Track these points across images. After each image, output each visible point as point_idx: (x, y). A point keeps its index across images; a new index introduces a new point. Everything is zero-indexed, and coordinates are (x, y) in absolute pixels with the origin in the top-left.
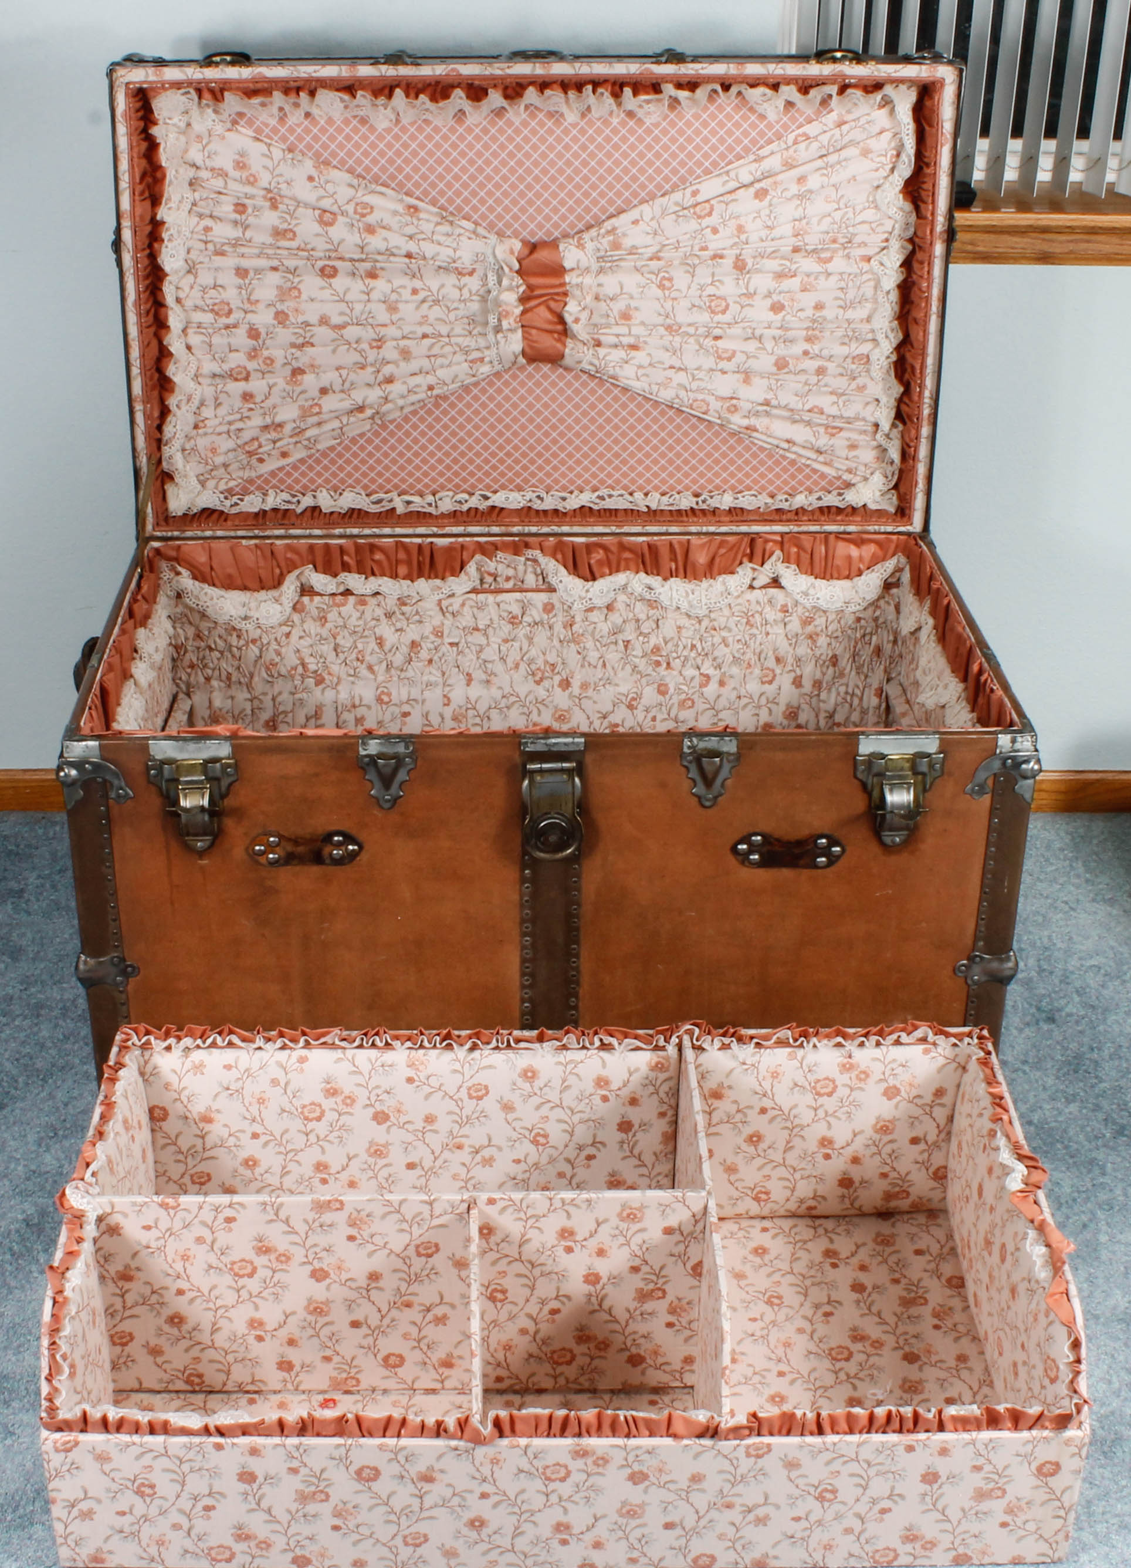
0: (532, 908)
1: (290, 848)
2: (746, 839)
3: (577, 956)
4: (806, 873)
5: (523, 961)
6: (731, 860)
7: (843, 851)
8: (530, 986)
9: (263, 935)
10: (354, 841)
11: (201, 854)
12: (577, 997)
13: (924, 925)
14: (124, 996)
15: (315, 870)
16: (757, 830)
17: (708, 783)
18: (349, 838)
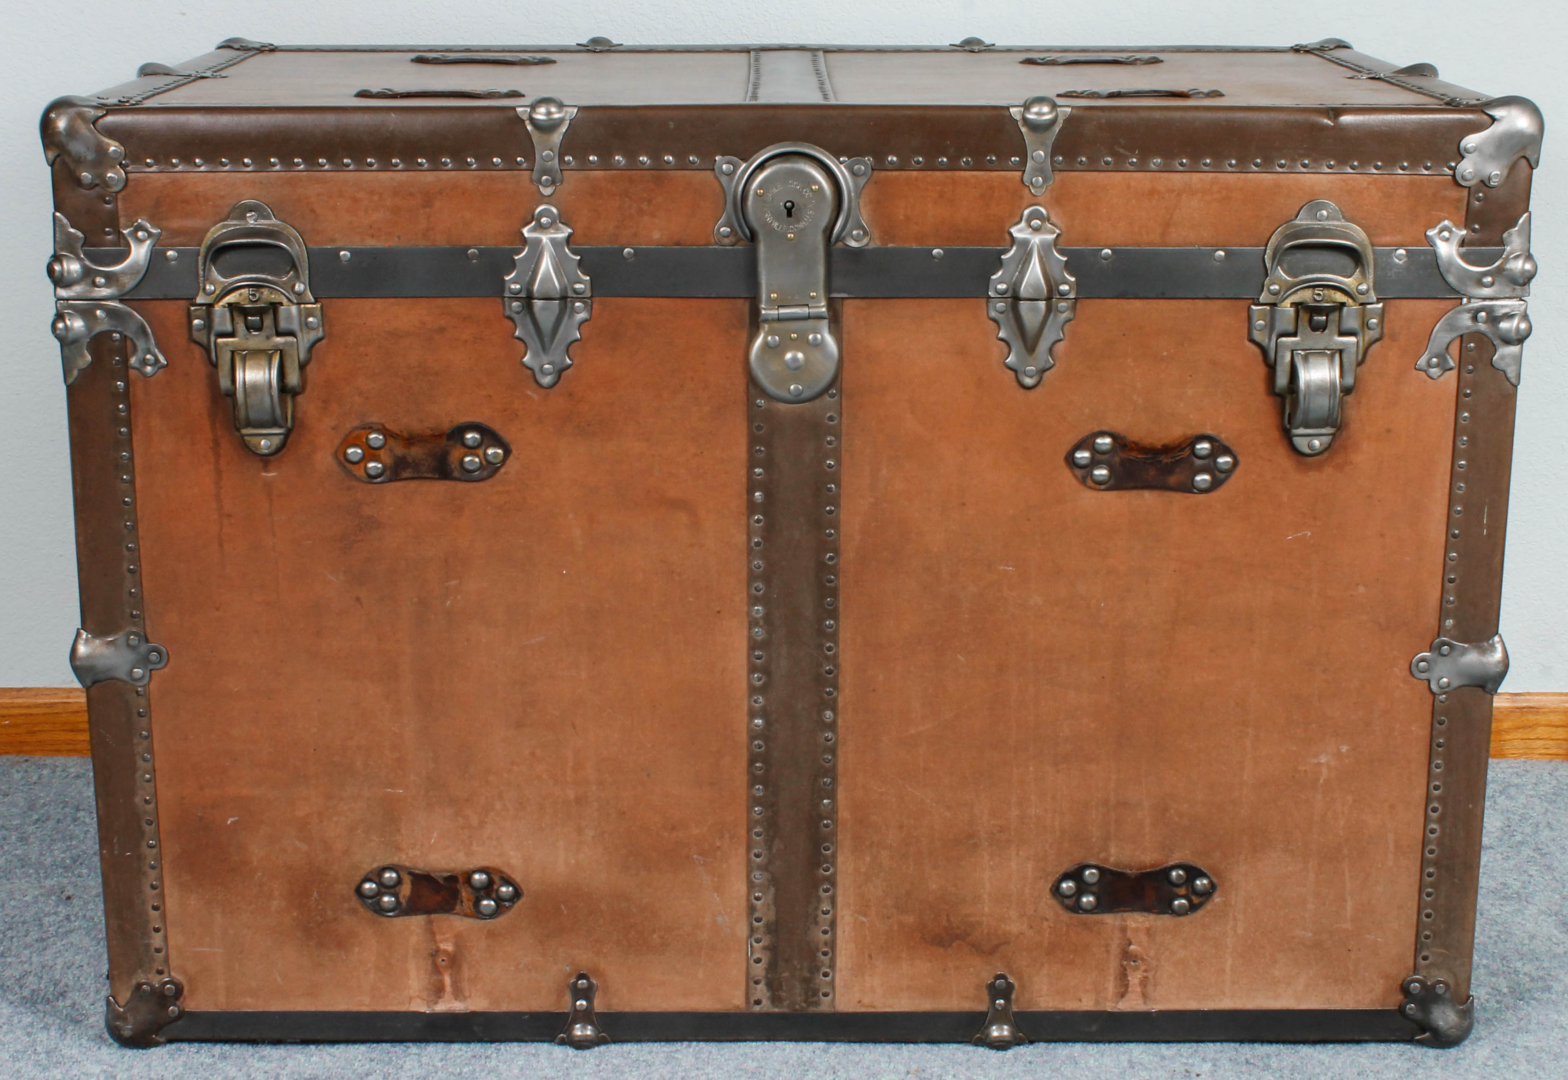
0: (764, 557)
1: (399, 451)
2: (1086, 443)
3: (834, 637)
4: (1178, 498)
5: (753, 645)
6: (1066, 475)
7: (1236, 463)
8: (763, 690)
9: (358, 599)
10: (498, 441)
11: (266, 460)
12: (834, 710)
13: (1362, 589)
14: (142, 701)
15: (439, 488)
16: (1104, 428)
17: (1030, 344)
18: (490, 436)
